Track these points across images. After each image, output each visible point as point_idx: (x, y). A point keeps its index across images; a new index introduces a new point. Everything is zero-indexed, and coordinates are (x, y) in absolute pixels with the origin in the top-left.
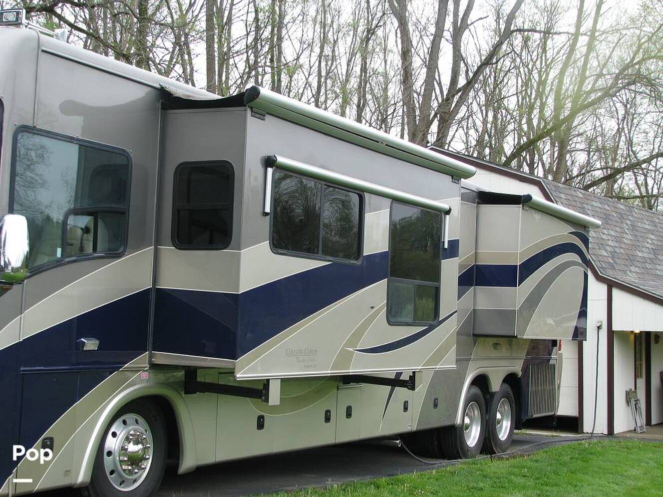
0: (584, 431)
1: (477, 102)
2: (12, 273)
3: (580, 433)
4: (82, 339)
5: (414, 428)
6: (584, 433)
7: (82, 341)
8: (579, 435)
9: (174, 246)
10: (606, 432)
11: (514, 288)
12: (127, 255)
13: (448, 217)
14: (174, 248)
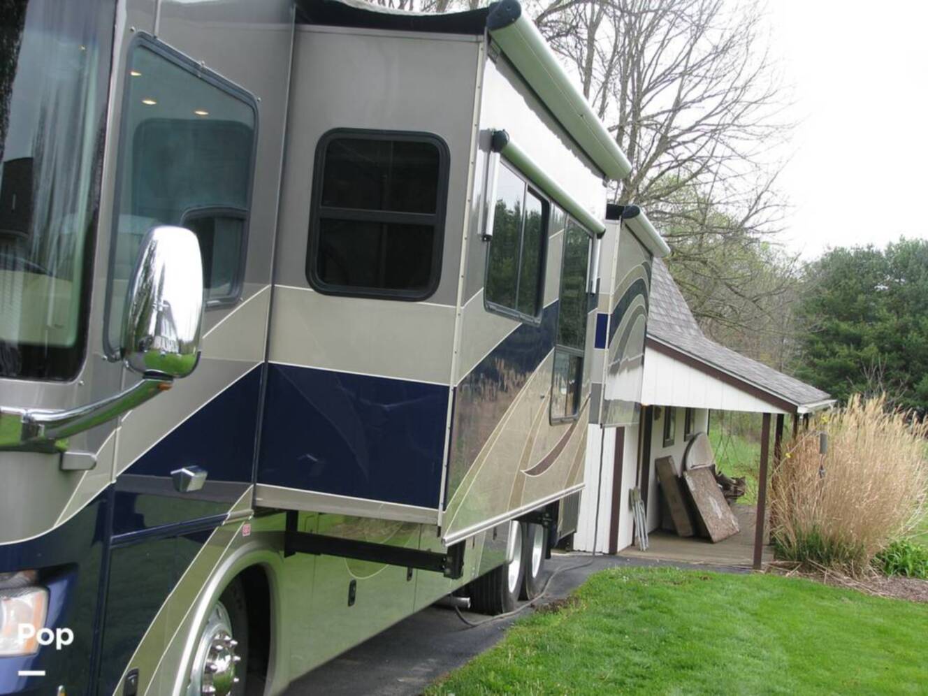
0: (574, 549)
1: (687, 62)
2: (180, 355)
3: (568, 551)
4: (184, 470)
5: (477, 576)
6: (573, 551)
7: (185, 475)
8: (567, 554)
9: (312, 287)
10: (606, 550)
11: (602, 350)
12: (242, 302)
13: (599, 241)
14: (311, 290)
